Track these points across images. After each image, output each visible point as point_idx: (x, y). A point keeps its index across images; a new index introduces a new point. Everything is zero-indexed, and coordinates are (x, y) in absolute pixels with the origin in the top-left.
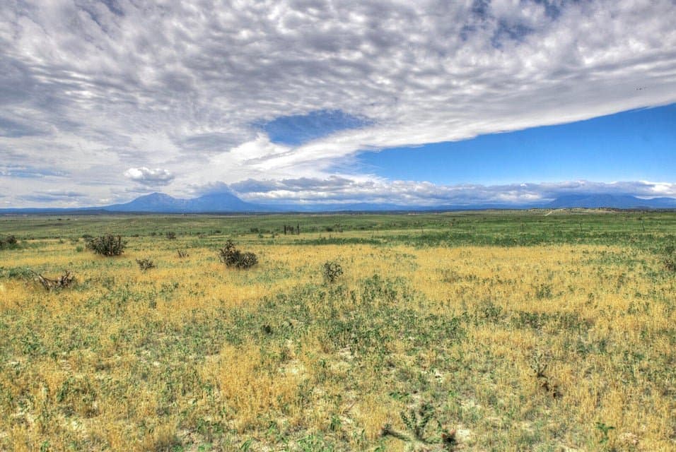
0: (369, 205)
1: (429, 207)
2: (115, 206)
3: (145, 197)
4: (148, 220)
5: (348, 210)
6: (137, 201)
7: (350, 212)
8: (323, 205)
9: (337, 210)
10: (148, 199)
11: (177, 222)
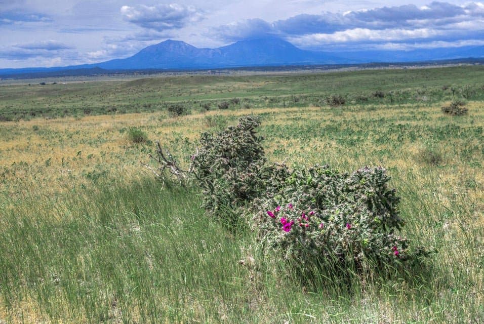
3: (153, 46)
4: (166, 80)
5: (467, 57)
7: (471, 60)
10: (157, 50)
11: (208, 83)
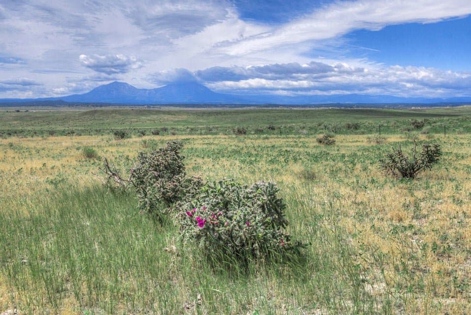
0: (361, 96)
1: (439, 99)
2: (73, 96)
3: (103, 86)
4: (113, 112)
6: (96, 91)
7: (338, 105)
8: (305, 97)
9: (323, 103)
10: (107, 89)
